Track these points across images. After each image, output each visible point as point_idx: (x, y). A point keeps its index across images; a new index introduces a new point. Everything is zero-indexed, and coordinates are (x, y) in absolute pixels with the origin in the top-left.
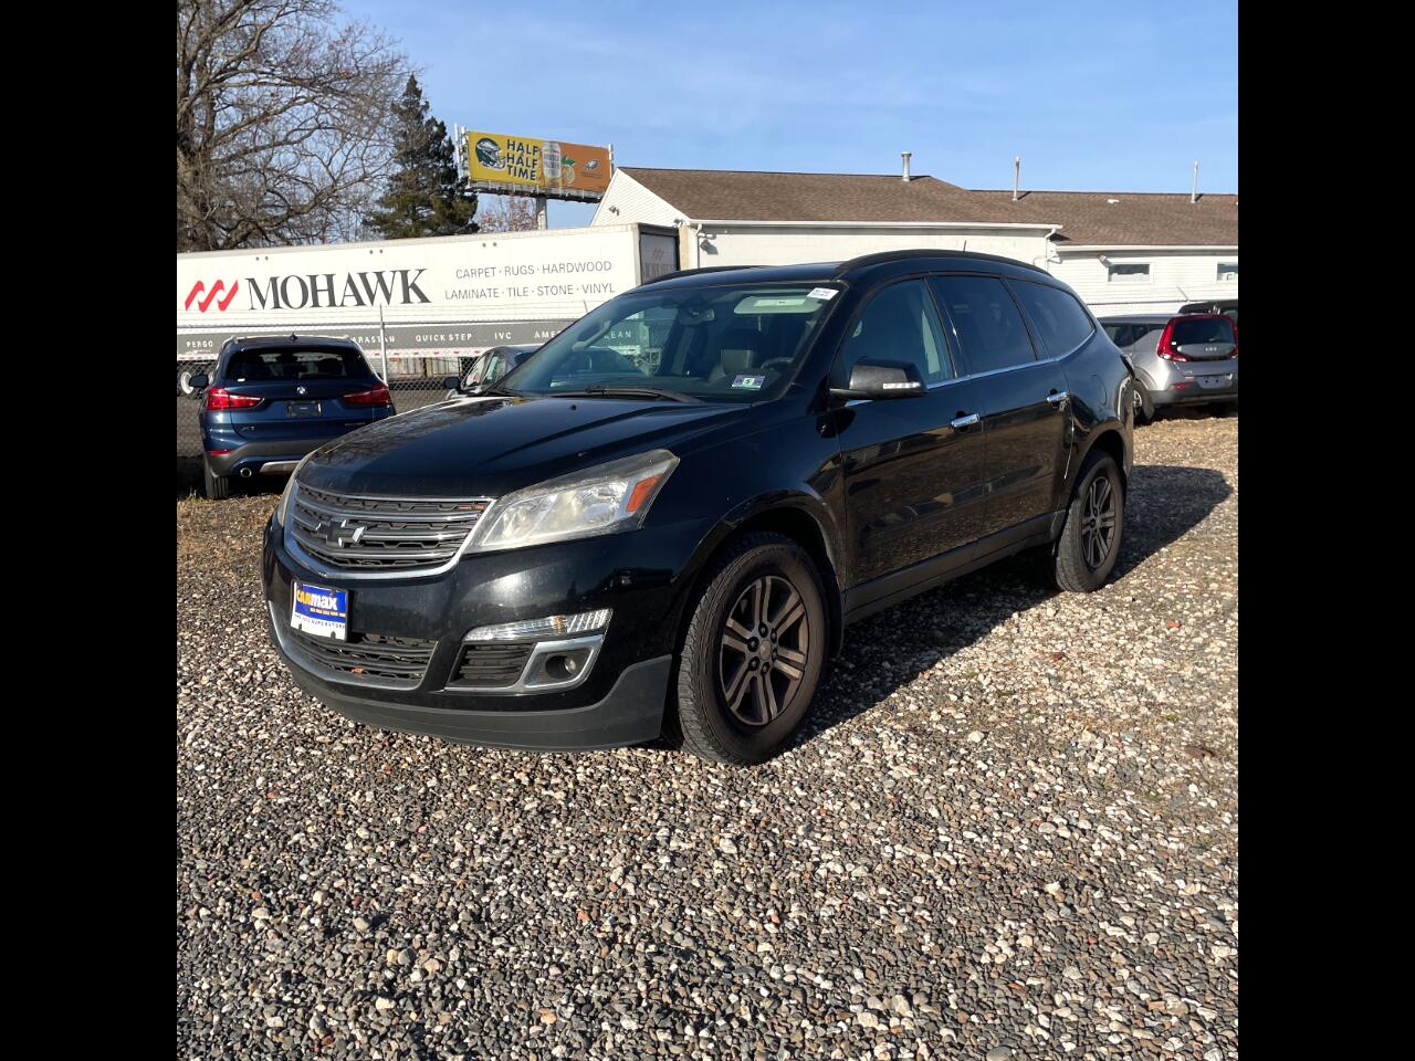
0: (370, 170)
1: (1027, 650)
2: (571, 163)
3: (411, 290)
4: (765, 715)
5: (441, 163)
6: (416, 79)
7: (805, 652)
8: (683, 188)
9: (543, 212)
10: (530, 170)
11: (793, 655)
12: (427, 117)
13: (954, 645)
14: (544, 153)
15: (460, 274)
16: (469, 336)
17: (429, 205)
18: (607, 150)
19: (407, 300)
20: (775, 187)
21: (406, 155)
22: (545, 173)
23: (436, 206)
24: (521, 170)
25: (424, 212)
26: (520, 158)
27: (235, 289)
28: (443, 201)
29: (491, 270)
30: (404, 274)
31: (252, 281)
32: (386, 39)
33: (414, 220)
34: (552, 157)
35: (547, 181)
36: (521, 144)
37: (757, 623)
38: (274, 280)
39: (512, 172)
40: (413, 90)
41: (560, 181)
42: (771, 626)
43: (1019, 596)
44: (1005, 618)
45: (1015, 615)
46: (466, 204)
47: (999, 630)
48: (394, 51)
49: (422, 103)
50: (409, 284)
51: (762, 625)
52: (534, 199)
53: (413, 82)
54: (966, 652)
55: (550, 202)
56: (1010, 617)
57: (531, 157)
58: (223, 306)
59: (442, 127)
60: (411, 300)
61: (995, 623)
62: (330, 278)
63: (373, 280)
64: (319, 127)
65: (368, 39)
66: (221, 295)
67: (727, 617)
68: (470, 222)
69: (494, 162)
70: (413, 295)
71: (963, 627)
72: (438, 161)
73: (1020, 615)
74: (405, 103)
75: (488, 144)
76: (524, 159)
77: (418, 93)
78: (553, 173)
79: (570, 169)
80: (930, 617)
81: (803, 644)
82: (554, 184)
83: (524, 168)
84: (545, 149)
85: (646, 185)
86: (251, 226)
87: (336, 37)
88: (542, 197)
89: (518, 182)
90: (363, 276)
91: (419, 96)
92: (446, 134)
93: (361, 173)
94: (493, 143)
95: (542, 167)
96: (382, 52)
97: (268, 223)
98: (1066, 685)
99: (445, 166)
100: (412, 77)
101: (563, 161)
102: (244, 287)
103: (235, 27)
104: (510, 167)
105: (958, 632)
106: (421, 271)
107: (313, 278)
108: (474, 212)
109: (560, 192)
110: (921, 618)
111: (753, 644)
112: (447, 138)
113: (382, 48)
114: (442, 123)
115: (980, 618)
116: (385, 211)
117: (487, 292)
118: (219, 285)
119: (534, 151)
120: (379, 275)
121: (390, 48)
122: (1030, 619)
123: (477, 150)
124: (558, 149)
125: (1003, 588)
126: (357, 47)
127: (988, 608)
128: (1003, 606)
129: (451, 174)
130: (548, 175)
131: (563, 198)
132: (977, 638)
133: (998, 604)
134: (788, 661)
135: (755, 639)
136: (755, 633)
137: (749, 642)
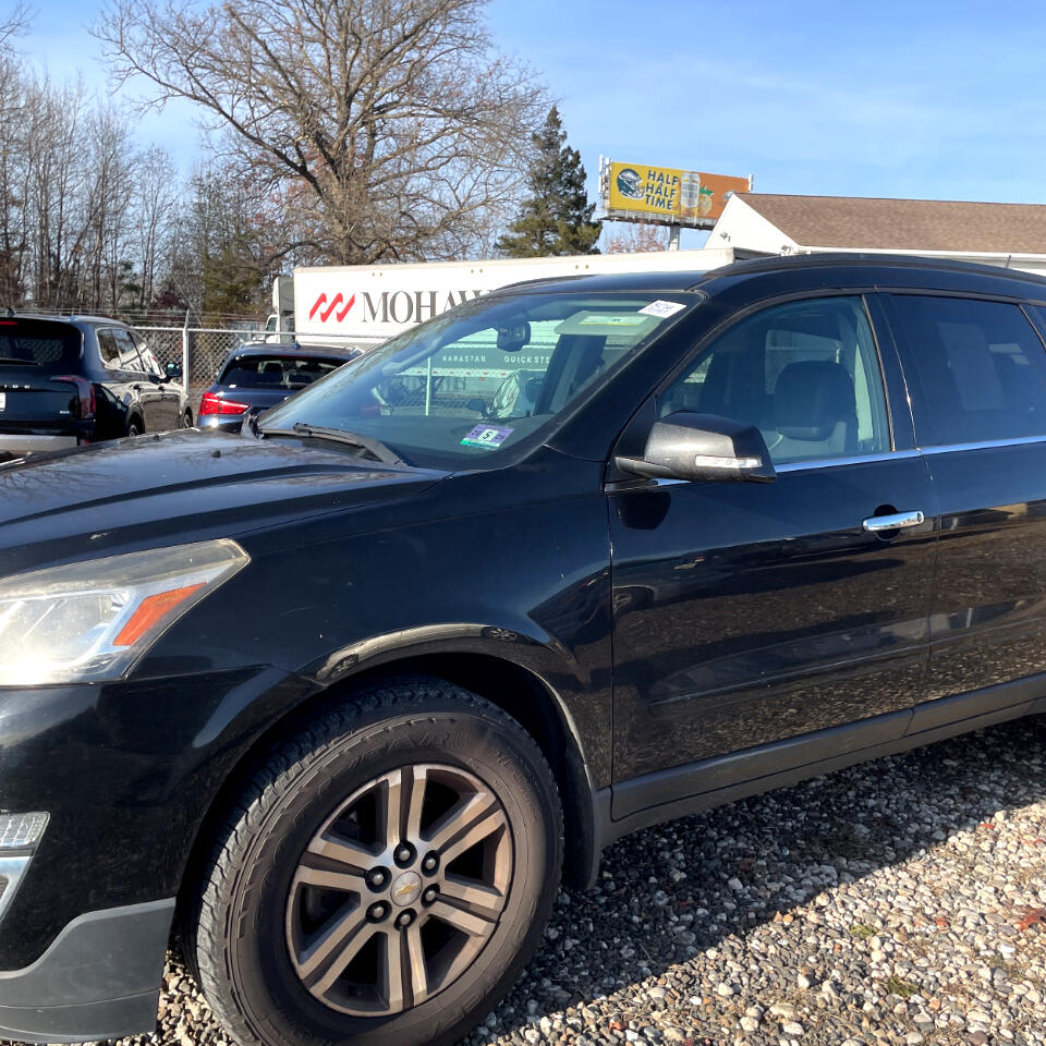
0: (493, 195)
1: (985, 893)
2: (708, 192)
4: (396, 997)
5: (573, 191)
6: (558, 110)
7: (503, 891)
8: (798, 214)
9: (675, 240)
10: (667, 199)
11: (475, 895)
12: (564, 146)
13: (870, 858)
14: (683, 183)
17: (556, 231)
18: (747, 180)
20: (903, 214)
21: (539, 180)
22: (682, 203)
23: (562, 231)
24: (659, 199)
25: (550, 237)
26: (659, 188)
27: (352, 301)
28: (569, 227)
31: (367, 295)
32: (530, 72)
33: (541, 245)
34: (691, 188)
35: (682, 209)
36: (661, 175)
37: (393, 842)
38: (385, 295)
39: (650, 202)
40: (554, 120)
41: (696, 211)
42: (422, 847)
43: (1026, 775)
44: (980, 817)
45: (999, 815)
46: (590, 230)
47: (962, 840)
48: (534, 82)
49: (560, 132)
51: (405, 844)
52: (668, 228)
53: (554, 113)
54: (884, 878)
55: (684, 231)
56: (992, 816)
57: (670, 187)
58: (341, 317)
59: (577, 156)
61: (961, 823)
62: (433, 295)
64: (456, 155)
65: (513, 72)
66: (340, 307)
67: (314, 834)
68: (593, 248)
69: (633, 191)
71: (907, 822)
72: (569, 188)
73: (1007, 817)
74: (545, 133)
75: (629, 175)
76: (663, 189)
77: (558, 123)
78: (690, 202)
79: (708, 198)
80: (867, 793)
81: (501, 876)
82: (689, 213)
83: (662, 198)
84: (685, 180)
85: (759, 210)
86: (384, 245)
87: (484, 70)
88: (675, 226)
89: (653, 211)
91: (559, 126)
92: (579, 163)
93: (484, 197)
94: (635, 174)
95: (679, 196)
96: (525, 84)
97: (398, 243)
98: (1018, 990)
99: (576, 194)
100: (555, 108)
101: (702, 191)
102: (360, 301)
103: (399, 64)
104: (648, 196)
105: (896, 830)
107: (419, 295)
108: (597, 238)
109: (695, 221)
110: (851, 794)
111: (379, 879)
112: (580, 166)
113: (526, 79)
114: (578, 152)
115: (942, 810)
116: (516, 236)
118: (339, 298)
119: (674, 181)
121: (533, 80)
122: (1024, 826)
123: (618, 179)
124: (698, 179)
125: (1007, 758)
126: (503, 80)
127: (965, 793)
128: (992, 794)
129: (580, 202)
130: (684, 204)
131: (698, 227)
132: (918, 849)
133: (984, 788)
134: (464, 906)
135: (383, 870)
136: (386, 858)
137: (368, 875)
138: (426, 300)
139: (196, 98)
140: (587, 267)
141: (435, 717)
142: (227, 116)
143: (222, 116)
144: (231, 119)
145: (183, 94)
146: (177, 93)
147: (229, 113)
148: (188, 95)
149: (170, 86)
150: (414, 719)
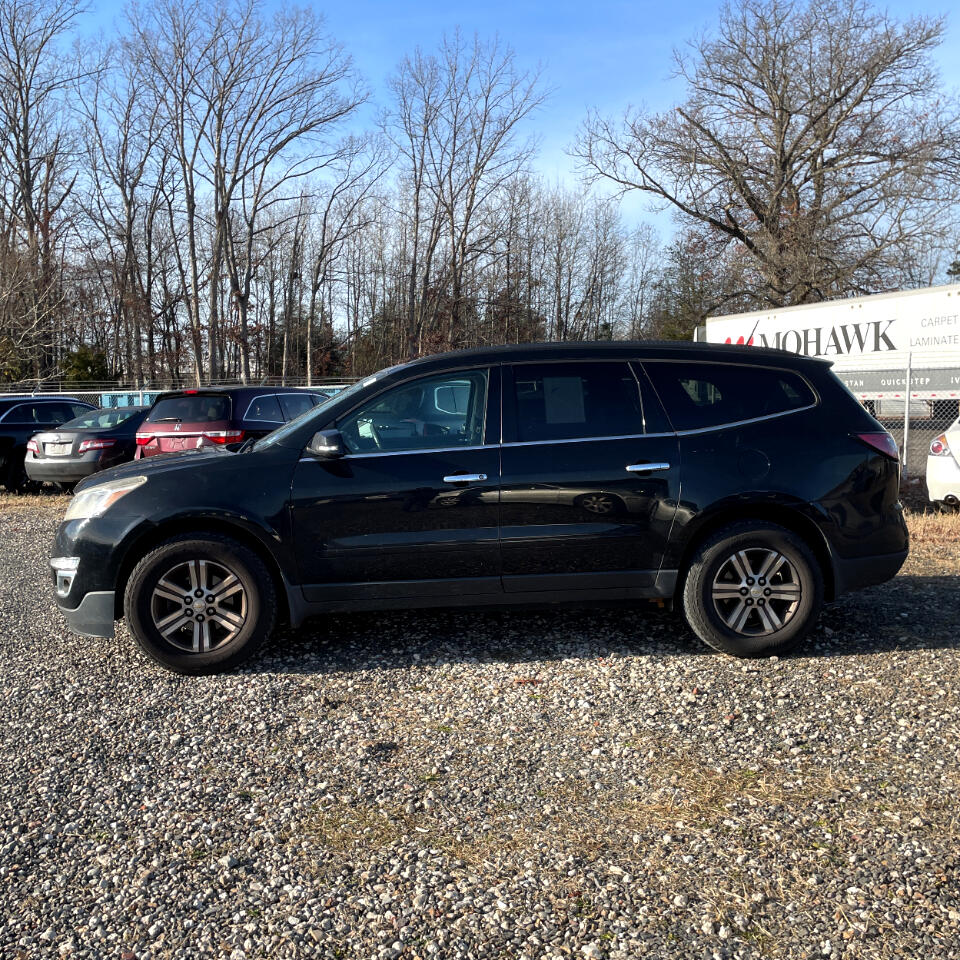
3: (881, 339)
7: (243, 616)
11: (232, 616)
15: (925, 323)
16: (928, 380)
19: (877, 348)
29: (953, 318)
30: (877, 325)
37: (195, 588)
38: (778, 335)
42: (207, 592)
50: (880, 334)
60: (881, 348)
62: (818, 331)
63: (851, 332)
67: (160, 577)
70: (882, 343)
86: (807, 288)
90: (844, 328)
106: (891, 322)
111: (188, 600)
117: (947, 339)
118: (741, 340)
120: (857, 327)
134: (228, 620)
135: (189, 597)
136: (191, 594)
137: (185, 598)
138: (812, 337)
139: (646, 188)
140: (949, 295)
141: (206, 542)
142: (670, 198)
143: (667, 199)
144: (674, 201)
145: (636, 186)
146: (632, 187)
147: (673, 196)
148: (640, 187)
149: (627, 183)
150: (196, 542)
